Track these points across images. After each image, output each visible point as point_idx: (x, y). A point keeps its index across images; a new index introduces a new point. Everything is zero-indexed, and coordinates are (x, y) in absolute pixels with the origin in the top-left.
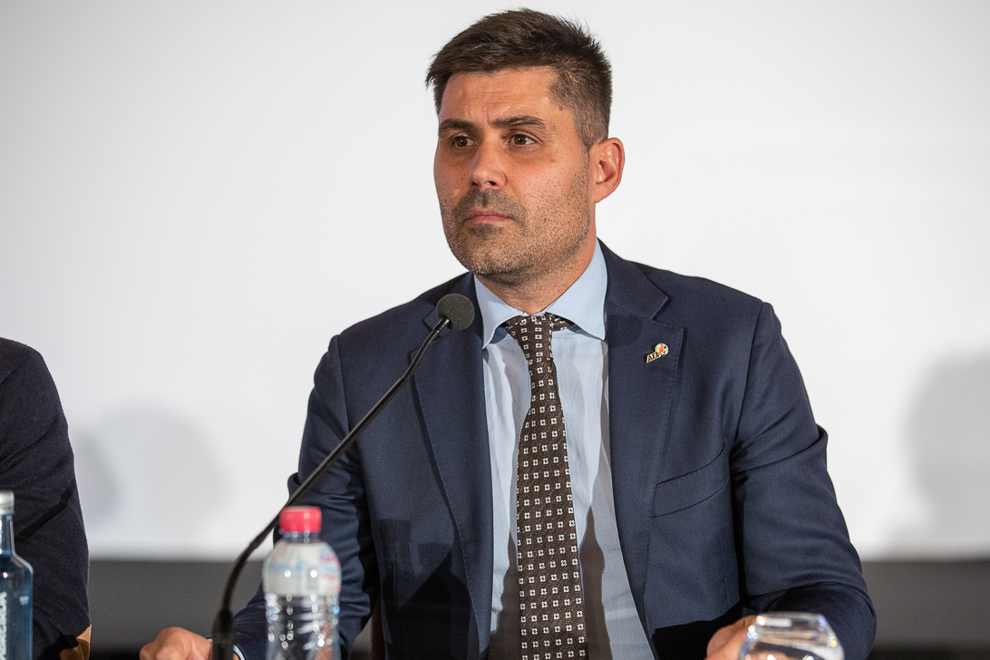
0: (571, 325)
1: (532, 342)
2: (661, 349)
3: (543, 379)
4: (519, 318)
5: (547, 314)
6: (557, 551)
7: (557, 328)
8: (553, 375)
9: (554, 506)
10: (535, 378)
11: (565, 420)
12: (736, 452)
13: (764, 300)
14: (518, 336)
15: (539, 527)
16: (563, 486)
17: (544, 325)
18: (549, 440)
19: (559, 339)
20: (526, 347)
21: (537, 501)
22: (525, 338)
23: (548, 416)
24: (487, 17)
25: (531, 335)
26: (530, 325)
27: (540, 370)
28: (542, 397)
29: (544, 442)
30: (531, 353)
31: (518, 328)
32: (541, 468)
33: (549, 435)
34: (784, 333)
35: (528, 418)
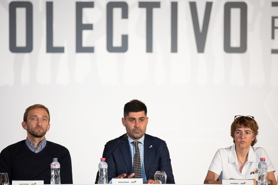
0: (140, 143)
1: (136, 145)
2: (151, 146)
3: (137, 150)
4: (134, 141)
5: (138, 141)
6: (139, 173)
7: (139, 143)
8: (139, 149)
9: (138, 163)
10: (136, 150)
11: (140, 157)
12: (160, 159)
13: (164, 141)
14: (134, 144)
15: (136, 170)
16: (140, 164)
17: (137, 143)
18: (138, 158)
19: (139, 144)
20: (135, 145)
21: (136, 166)
22: (135, 144)
23: (138, 155)
24: (131, 101)
25: (136, 144)
26: (136, 143)
27: (137, 149)
28: (137, 152)
29: (137, 158)
30: (136, 146)
31: (134, 143)
32: (137, 160)
33: (138, 157)
34: (167, 145)
35: (135, 155)
